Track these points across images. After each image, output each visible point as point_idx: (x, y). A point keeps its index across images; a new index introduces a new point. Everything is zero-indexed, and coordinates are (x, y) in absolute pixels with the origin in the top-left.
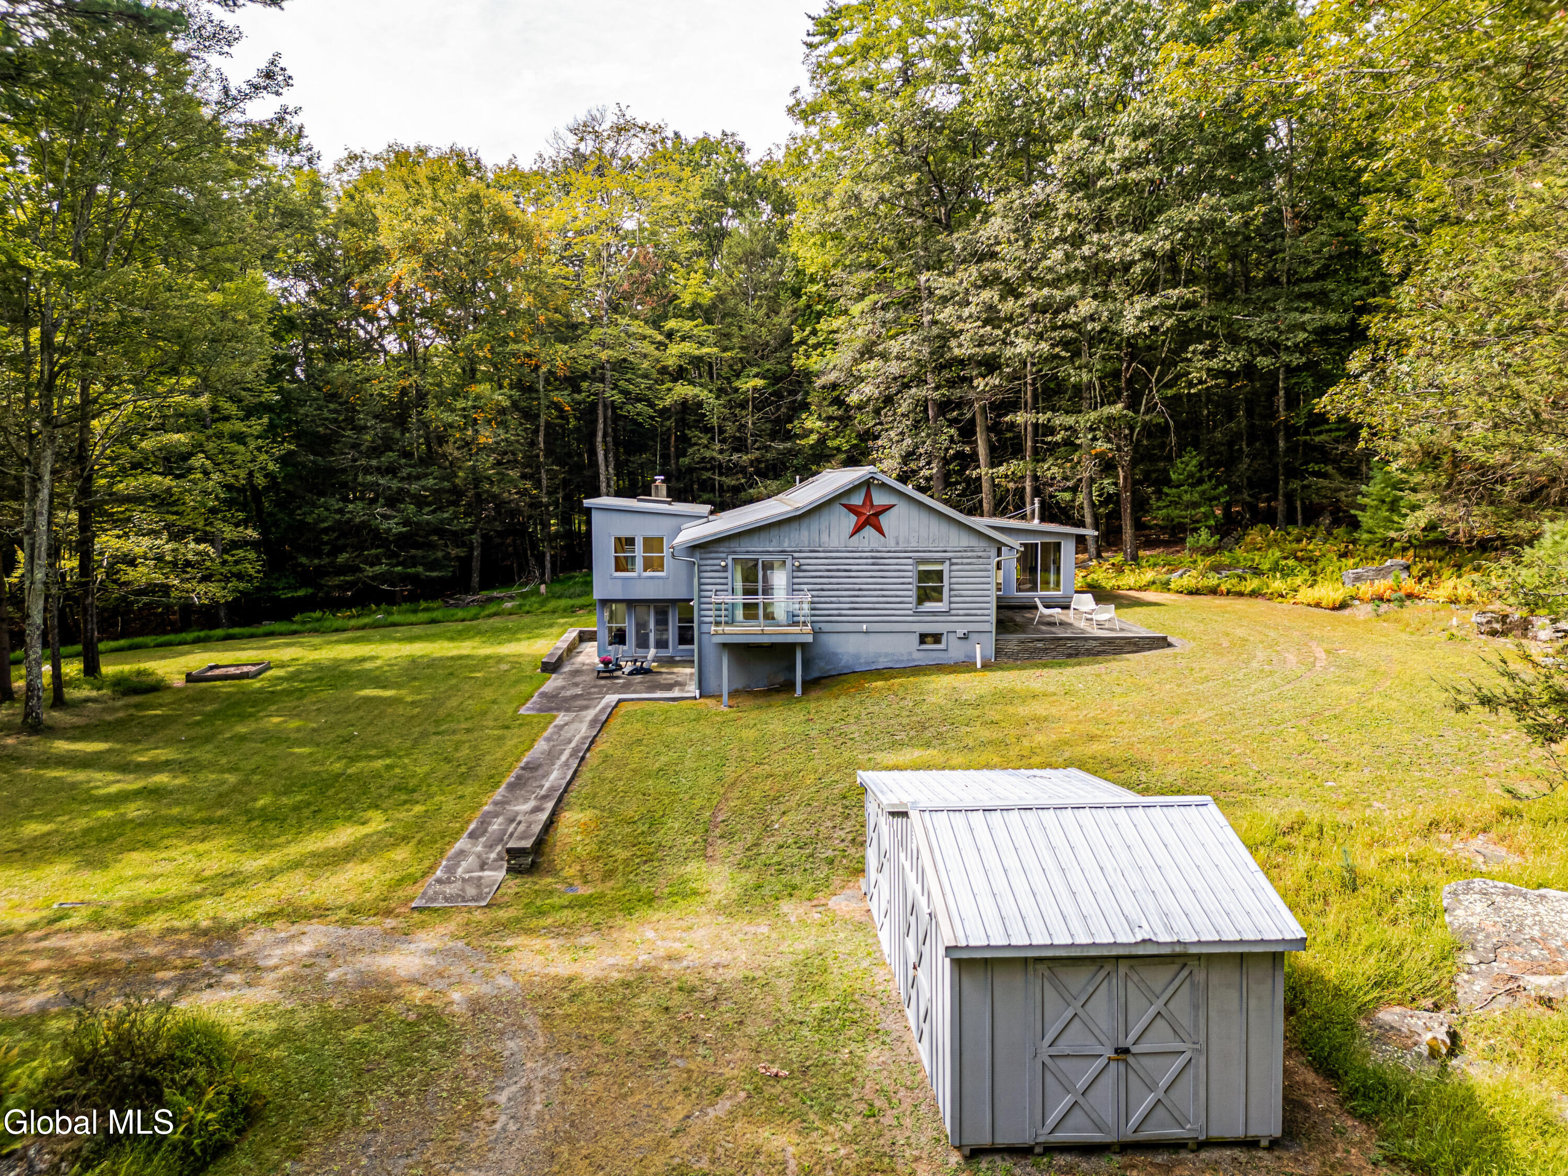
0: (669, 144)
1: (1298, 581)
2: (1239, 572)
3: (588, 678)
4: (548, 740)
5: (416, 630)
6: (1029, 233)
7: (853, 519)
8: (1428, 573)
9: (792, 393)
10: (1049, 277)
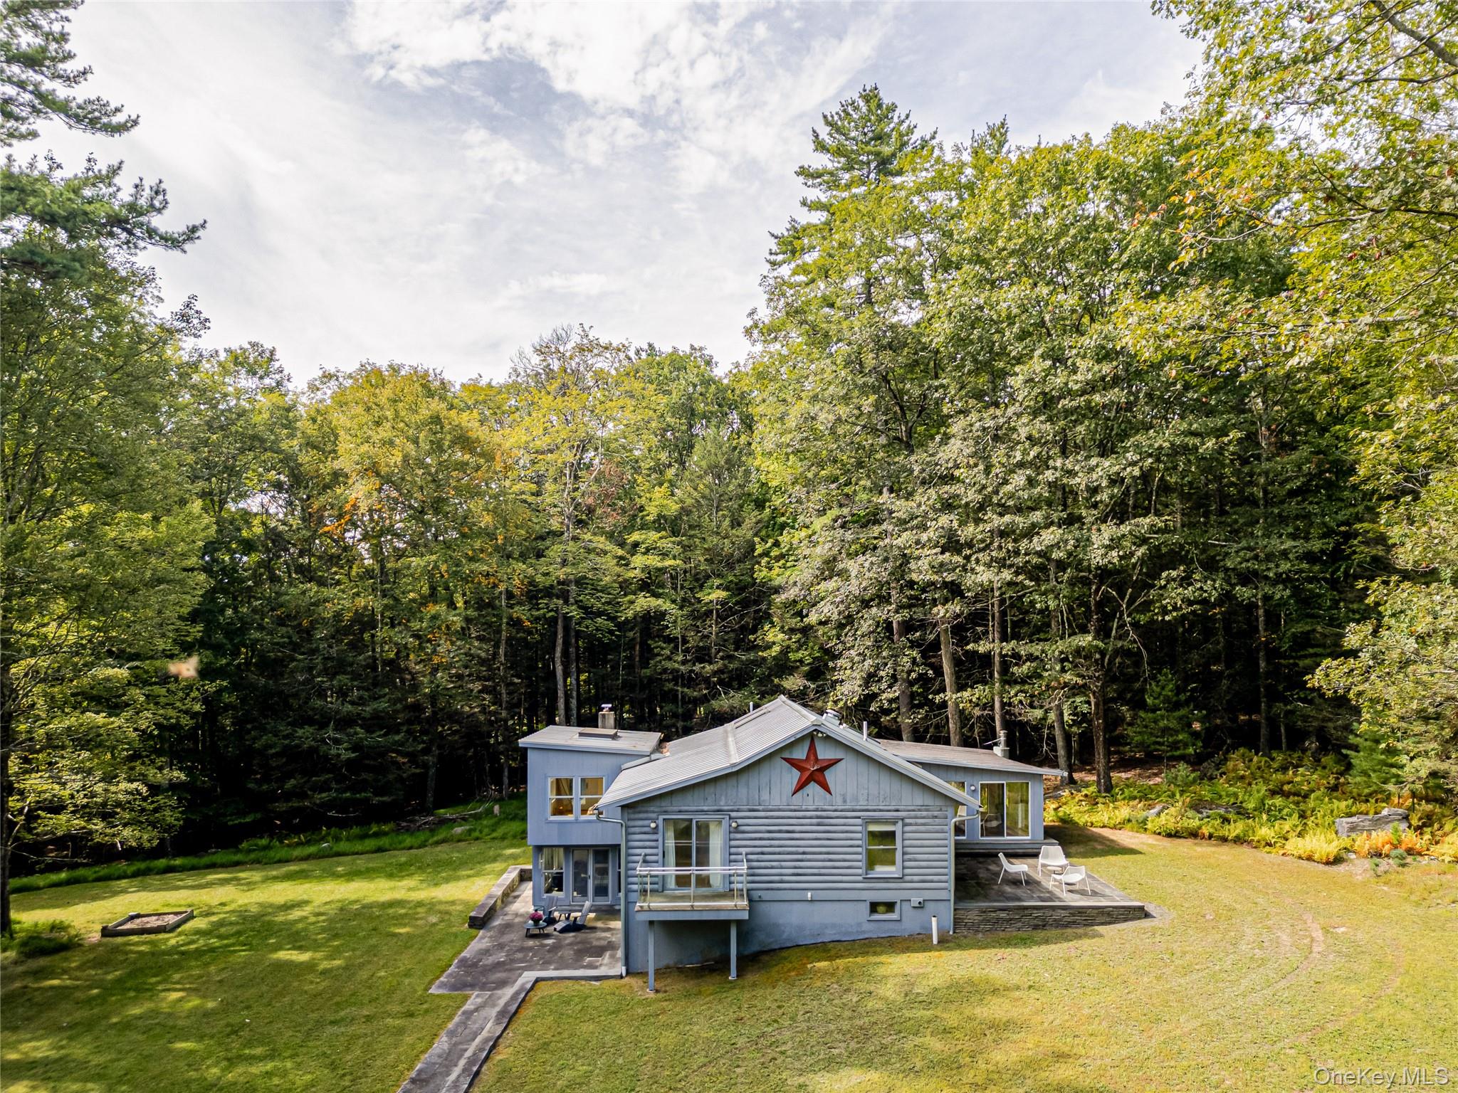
0: (644, 355)
1: (1287, 826)
2: (1222, 811)
3: (514, 937)
4: (452, 1034)
5: (361, 862)
6: (989, 456)
7: (796, 774)
8: (1428, 820)
9: (757, 603)
10: (1011, 503)
